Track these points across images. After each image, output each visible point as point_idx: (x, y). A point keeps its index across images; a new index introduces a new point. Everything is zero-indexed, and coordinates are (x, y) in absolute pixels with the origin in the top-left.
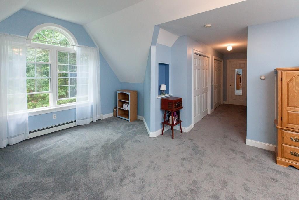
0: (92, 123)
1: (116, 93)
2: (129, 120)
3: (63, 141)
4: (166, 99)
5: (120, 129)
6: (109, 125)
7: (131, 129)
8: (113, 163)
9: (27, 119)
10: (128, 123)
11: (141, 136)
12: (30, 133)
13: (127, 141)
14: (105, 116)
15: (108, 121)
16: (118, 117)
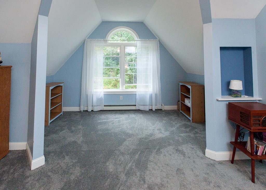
0: (151, 111)
1: (179, 84)
2: (191, 119)
3: (119, 119)
4: (235, 104)
5: (172, 127)
6: (165, 118)
7: (186, 132)
8: (134, 164)
9: (103, 96)
10: (188, 123)
11: (193, 148)
12: (105, 106)
13: (169, 145)
14: (167, 108)
15: (168, 113)
16: (181, 112)
